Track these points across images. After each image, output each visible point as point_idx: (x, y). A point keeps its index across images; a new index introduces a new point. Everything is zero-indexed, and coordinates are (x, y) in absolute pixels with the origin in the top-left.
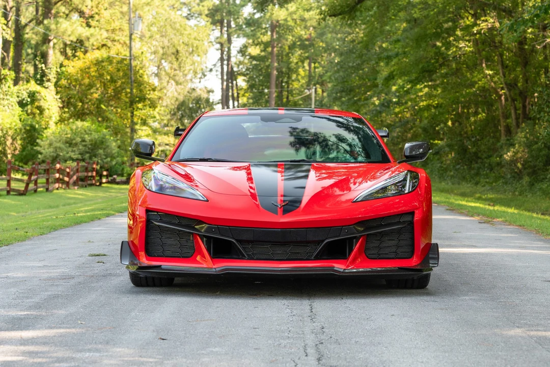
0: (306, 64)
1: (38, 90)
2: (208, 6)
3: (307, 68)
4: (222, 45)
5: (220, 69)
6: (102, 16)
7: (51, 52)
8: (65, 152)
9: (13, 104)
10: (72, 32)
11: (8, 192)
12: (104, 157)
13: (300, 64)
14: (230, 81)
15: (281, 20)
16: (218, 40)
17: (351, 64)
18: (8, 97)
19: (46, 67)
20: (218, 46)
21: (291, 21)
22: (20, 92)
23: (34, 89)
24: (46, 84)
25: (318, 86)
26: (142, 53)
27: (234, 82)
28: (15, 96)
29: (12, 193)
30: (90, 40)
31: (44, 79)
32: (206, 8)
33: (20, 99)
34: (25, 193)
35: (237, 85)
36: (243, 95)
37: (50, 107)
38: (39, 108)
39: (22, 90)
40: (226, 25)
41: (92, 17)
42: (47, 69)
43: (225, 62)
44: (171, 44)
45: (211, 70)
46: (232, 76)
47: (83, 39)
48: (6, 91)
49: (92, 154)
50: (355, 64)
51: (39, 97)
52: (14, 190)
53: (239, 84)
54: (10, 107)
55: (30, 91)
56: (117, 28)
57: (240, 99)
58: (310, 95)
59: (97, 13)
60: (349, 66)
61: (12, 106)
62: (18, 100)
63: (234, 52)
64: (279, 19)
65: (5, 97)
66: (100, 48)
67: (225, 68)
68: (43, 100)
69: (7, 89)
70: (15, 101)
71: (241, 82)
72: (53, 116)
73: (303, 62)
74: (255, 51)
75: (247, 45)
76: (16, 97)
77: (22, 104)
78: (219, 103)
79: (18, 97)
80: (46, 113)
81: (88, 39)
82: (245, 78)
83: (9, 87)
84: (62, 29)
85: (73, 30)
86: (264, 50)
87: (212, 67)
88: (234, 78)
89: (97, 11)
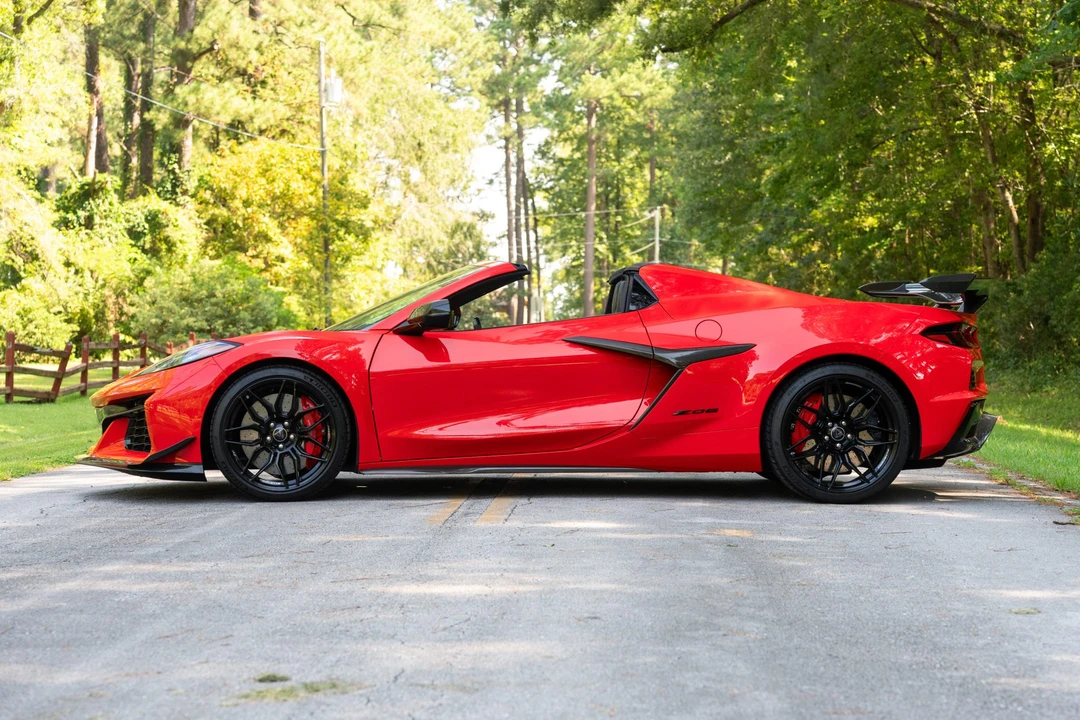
0: (647, 172)
1: (162, 210)
2: (482, 75)
3: (648, 177)
4: (507, 139)
5: (504, 180)
6: (280, 80)
7: (188, 143)
8: (177, 317)
9: (118, 233)
10: (223, 107)
11: (9, 398)
12: (251, 325)
13: (637, 170)
14: (522, 200)
15: (604, 97)
16: (502, 133)
17: (716, 162)
18: (109, 221)
19: (180, 168)
20: (503, 143)
21: (621, 100)
22: (131, 212)
23: (156, 208)
24: (181, 199)
25: (665, 206)
26: (355, 146)
27: (530, 202)
28: (122, 219)
29: (16, 398)
30: (255, 120)
31: (178, 190)
32: (480, 80)
33: (131, 224)
34: (52, 397)
35: (533, 204)
36: (545, 223)
37: (184, 238)
38: (167, 240)
39: (135, 209)
40: (514, 108)
41: (263, 83)
42: (183, 173)
43: (514, 169)
44: (409, 132)
45: (491, 182)
46: (525, 190)
47: (242, 119)
48: (105, 211)
49: (228, 321)
50: (723, 162)
51: (164, 222)
52: (21, 392)
53: (537, 205)
54: (113, 238)
55: (150, 212)
56: (306, 101)
57: (539, 229)
58: (653, 219)
59: (272, 76)
60: (713, 165)
61: (116, 237)
62: (127, 225)
63: (528, 152)
64: (600, 97)
65: (104, 221)
66: (277, 136)
67: (514, 178)
68: (171, 226)
69: (106, 206)
70: (122, 228)
71: (541, 201)
72: (189, 254)
73: (641, 167)
74: (563, 151)
75: (550, 140)
76: (123, 221)
77: (134, 234)
78: (503, 236)
79: (128, 221)
80: (180, 249)
81: (252, 118)
82: (547, 195)
83: (110, 204)
84: (206, 102)
85: (226, 103)
86: (578, 149)
87: (493, 177)
88: (529, 195)
89: (271, 72)
